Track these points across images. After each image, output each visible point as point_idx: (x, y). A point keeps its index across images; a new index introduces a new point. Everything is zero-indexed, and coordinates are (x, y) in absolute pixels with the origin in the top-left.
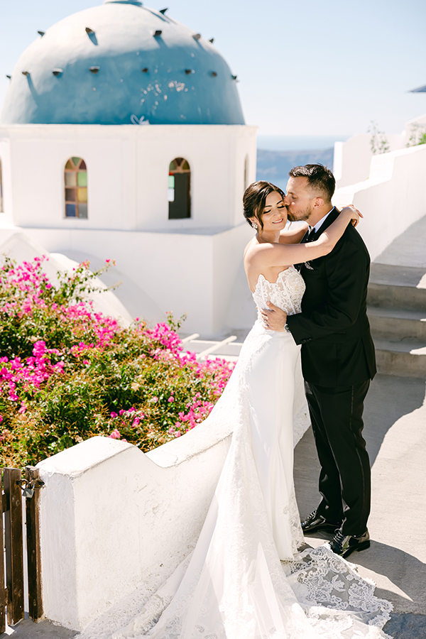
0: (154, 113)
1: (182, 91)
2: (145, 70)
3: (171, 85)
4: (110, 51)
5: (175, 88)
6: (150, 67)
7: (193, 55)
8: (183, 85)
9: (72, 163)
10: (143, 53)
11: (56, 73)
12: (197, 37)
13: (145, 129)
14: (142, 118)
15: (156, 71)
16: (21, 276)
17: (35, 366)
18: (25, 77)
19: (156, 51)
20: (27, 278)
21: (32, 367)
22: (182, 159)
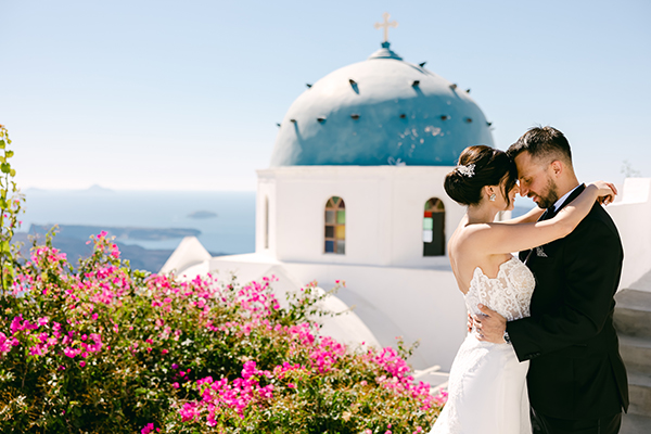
0: (410, 155)
1: (438, 136)
2: (403, 116)
3: (428, 130)
4: (370, 100)
5: (431, 133)
6: (407, 114)
7: (449, 103)
8: (439, 130)
9: (332, 202)
10: (401, 101)
11: (320, 120)
12: (453, 87)
13: (402, 170)
14: (399, 160)
15: (413, 117)
16: (251, 297)
17: (242, 388)
18: (292, 124)
19: (414, 99)
20: (256, 299)
21: (238, 390)
22: (437, 199)
